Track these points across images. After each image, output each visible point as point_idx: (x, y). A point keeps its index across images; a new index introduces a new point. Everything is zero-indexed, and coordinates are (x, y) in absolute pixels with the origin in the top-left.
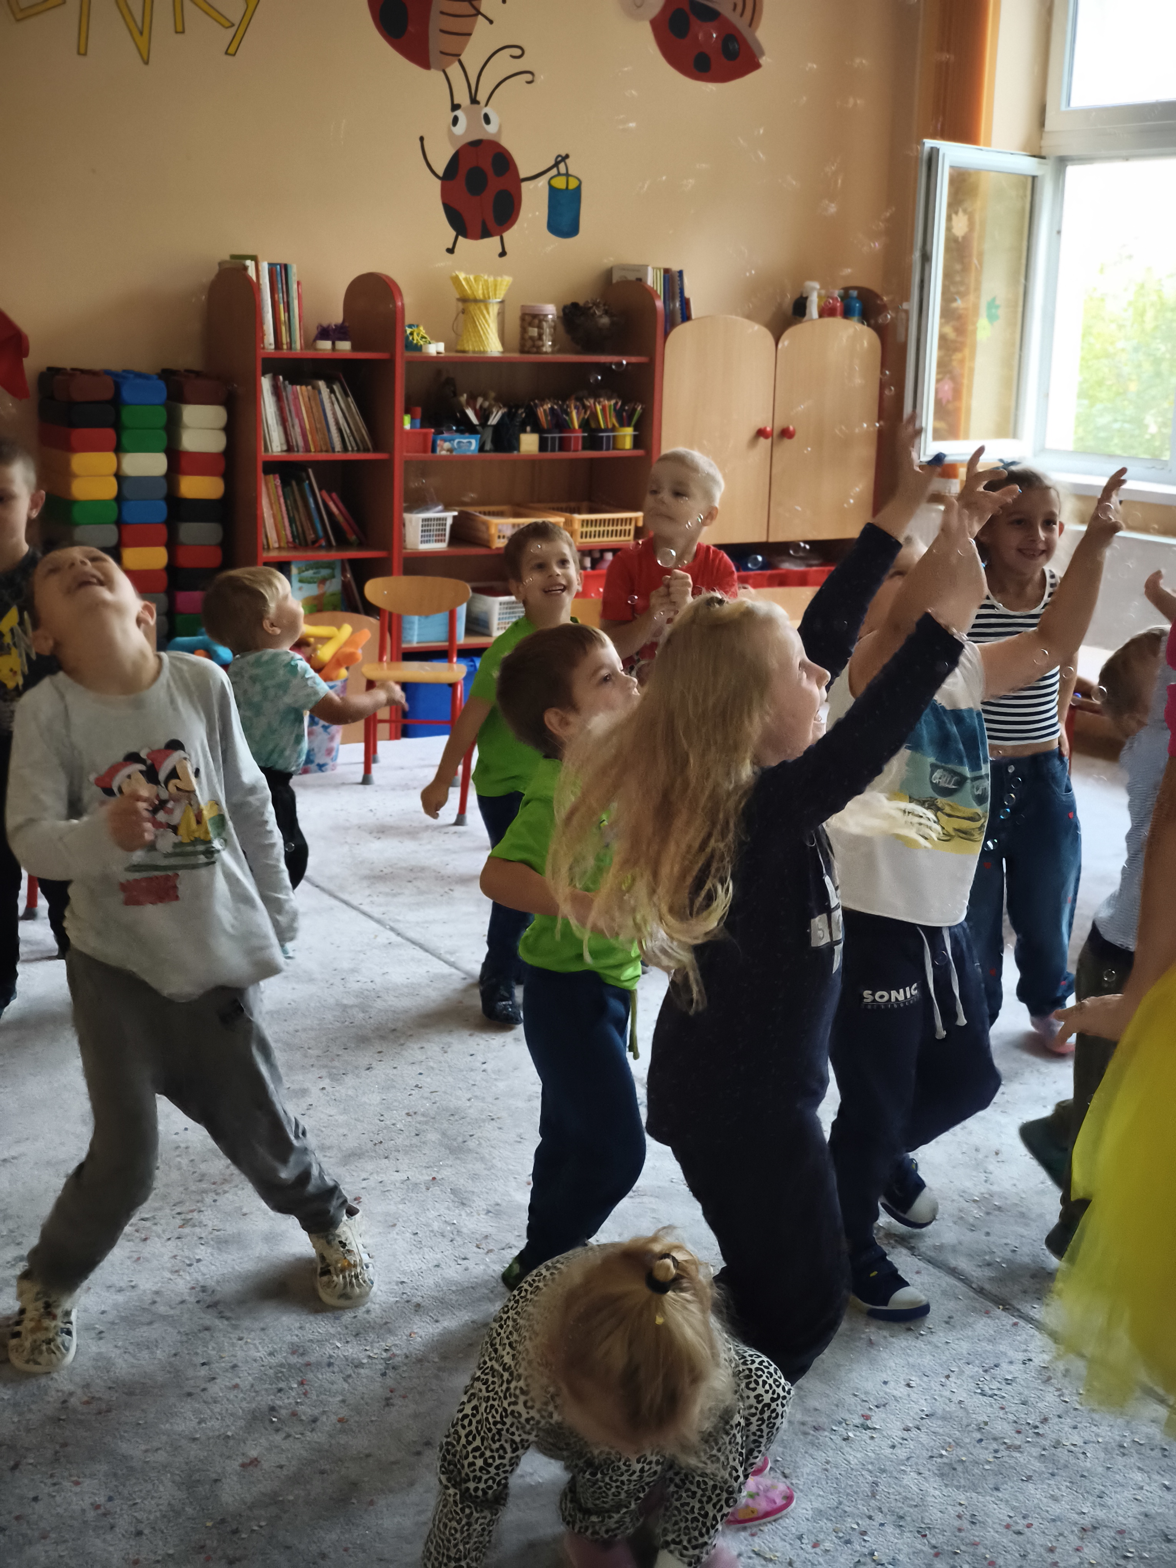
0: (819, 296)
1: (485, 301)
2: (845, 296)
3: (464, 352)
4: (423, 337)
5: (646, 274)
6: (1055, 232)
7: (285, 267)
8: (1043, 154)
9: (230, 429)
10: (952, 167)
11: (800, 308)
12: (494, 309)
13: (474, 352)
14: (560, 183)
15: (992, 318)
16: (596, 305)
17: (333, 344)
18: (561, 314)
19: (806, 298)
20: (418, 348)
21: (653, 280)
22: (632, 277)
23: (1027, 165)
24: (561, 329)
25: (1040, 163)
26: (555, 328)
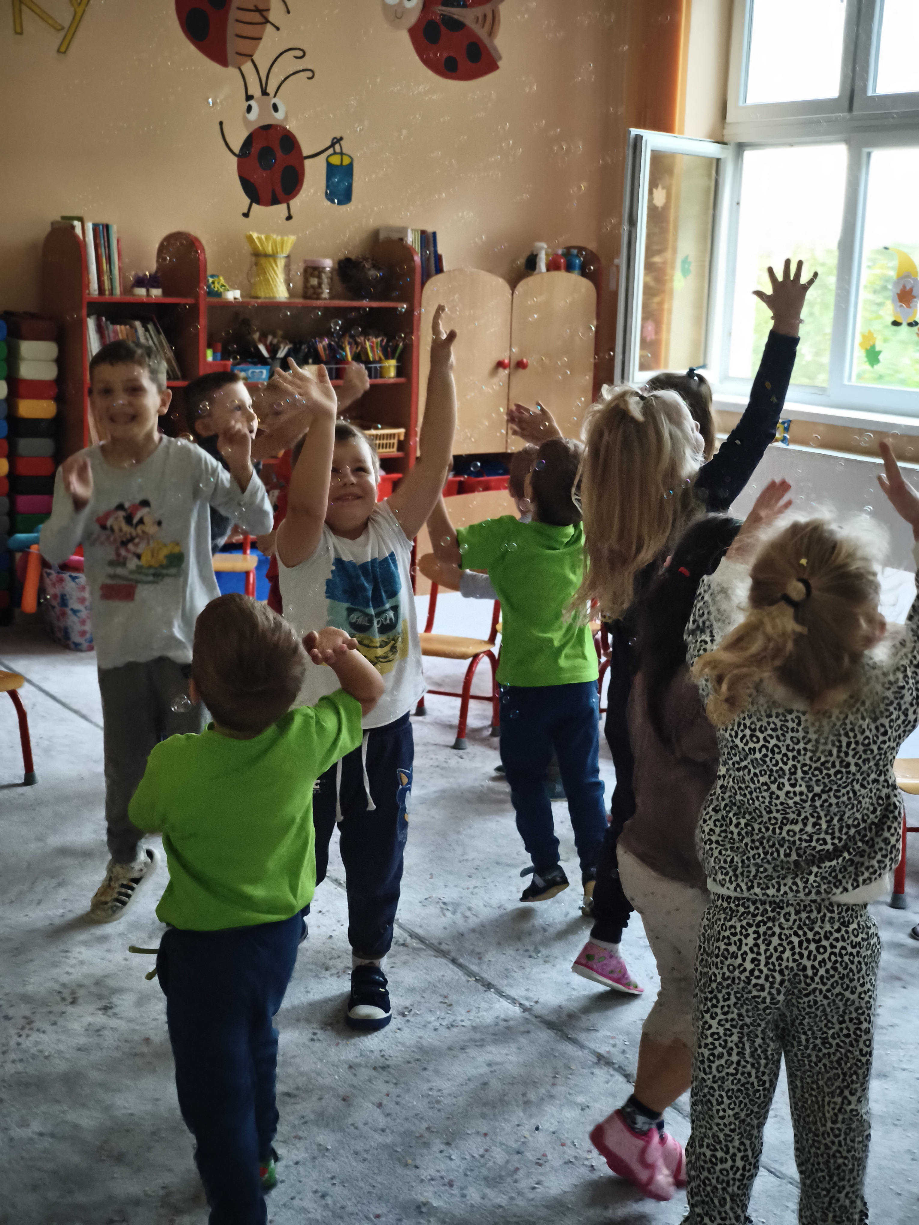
0: (547, 255)
1: (273, 256)
2: (567, 254)
3: (257, 298)
4: (223, 286)
5: (406, 234)
6: (735, 203)
7: (107, 227)
8: (726, 140)
9: (61, 361)
10: (653, 151)
11: (531, 264)
12: (281, 263)
13: (265, 298)
14: (335, 160)
15: (685, 272)
16: (365, 259)
17: (148, 291)
18: (336, 266)
19: (536, 256)
20: (218, 295)
21: (412, 239)
22: (395, 236)
23: (712, 150)
24: (336, 278)
26: (331, 279)
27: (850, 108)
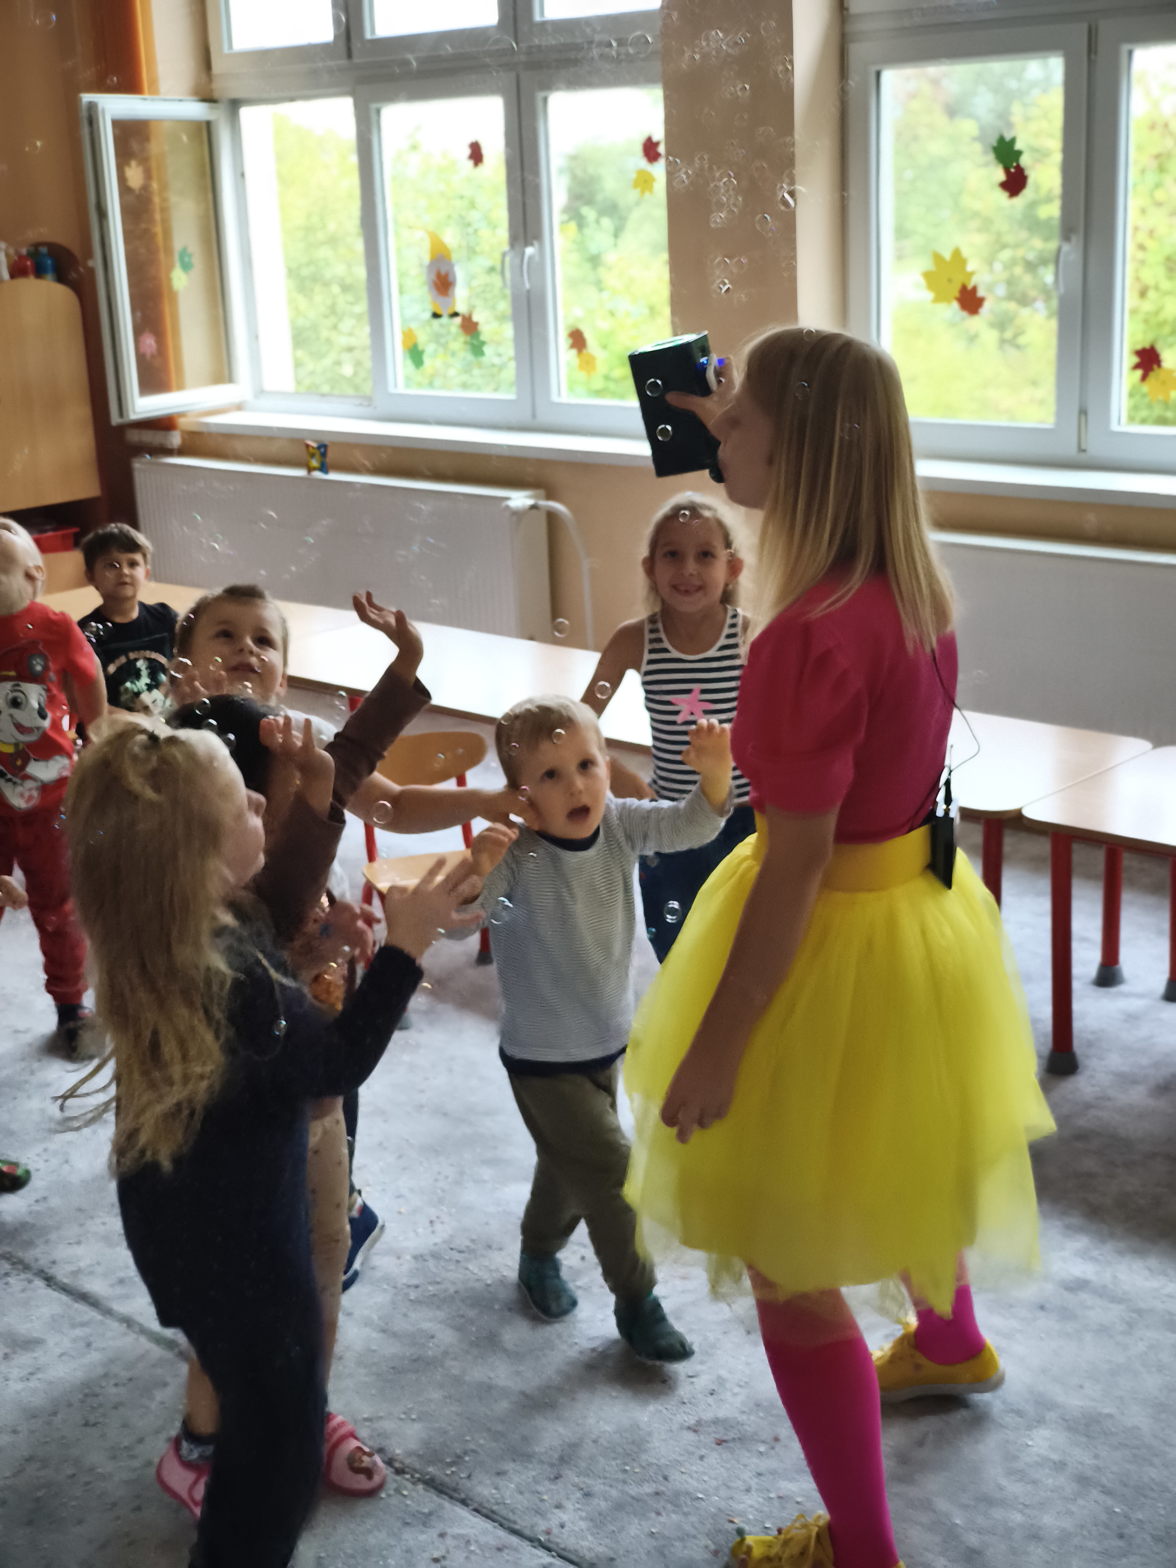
0: (8, 257)
2: (35, 253)
6: (238, 175)
8: (215, 97)
10: (114, 120)
15: (186, 267)
23: (196, 110)
25: (211, 108)
27: (350, 55)
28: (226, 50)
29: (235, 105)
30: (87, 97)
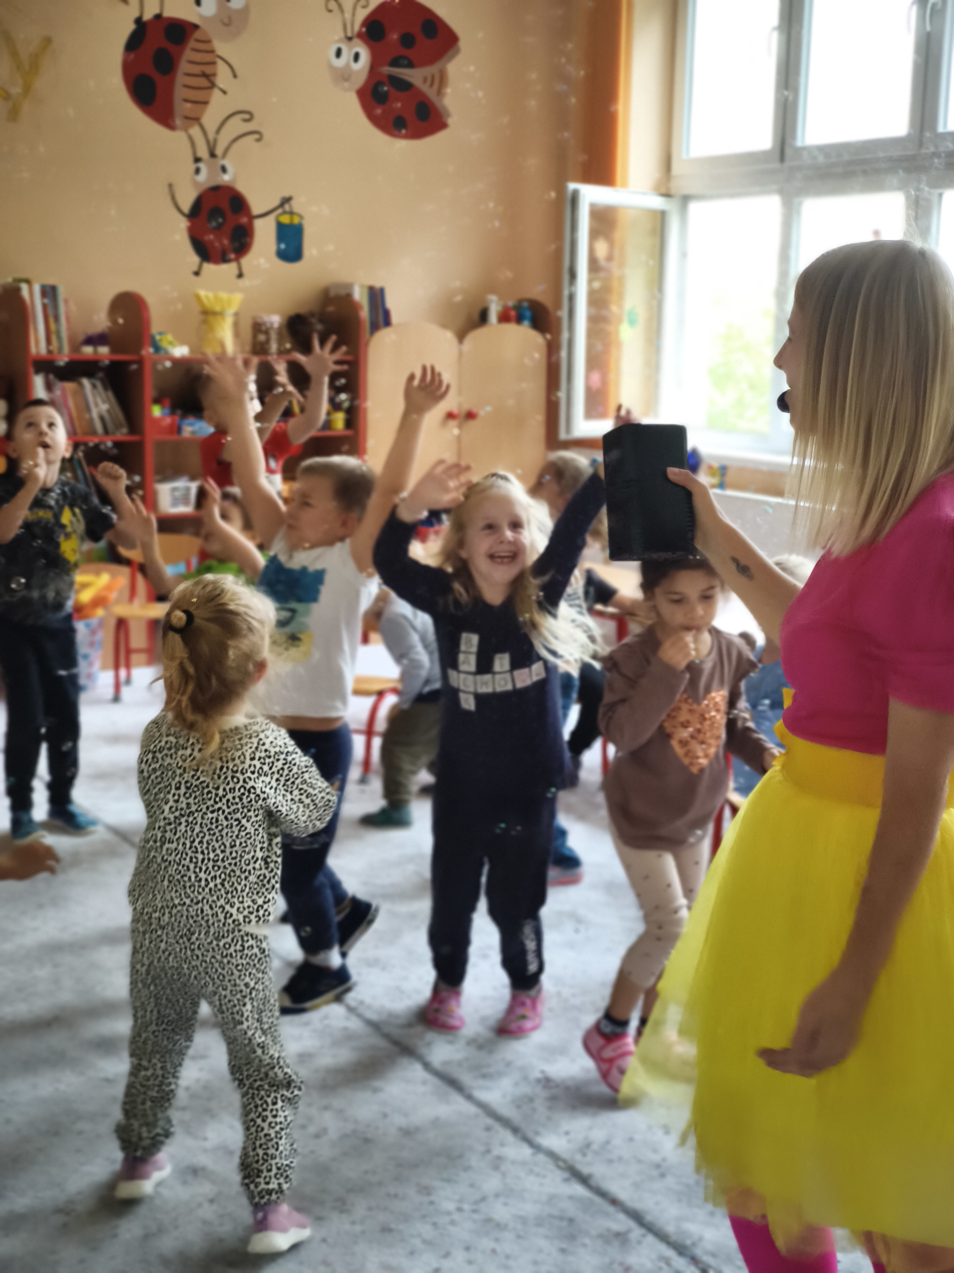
0: (498, 307)
1: (222, 313)
2: (518, 306)
3: (205, 352)
4: (170, 342)
5: (353, 290)
7: (54, 289)
8: (671, 193)
10: (590, 205)
11: (483, 315)
12: (229, 320)
14: (285, 219)
15: (632, 322)
16: (312, 314)
17: (95, 349)
18: (285, 323)
19: (488, 308)
20: (165, 351)
21: (359, 295)
22: (343, 292)
23: (657, 202)
24: (285, 334)
25: (667, 201)
26: (280, 334)
27: (782, 159)
28: (684, 156)
29: (686, 199)
30: (572, 186)
